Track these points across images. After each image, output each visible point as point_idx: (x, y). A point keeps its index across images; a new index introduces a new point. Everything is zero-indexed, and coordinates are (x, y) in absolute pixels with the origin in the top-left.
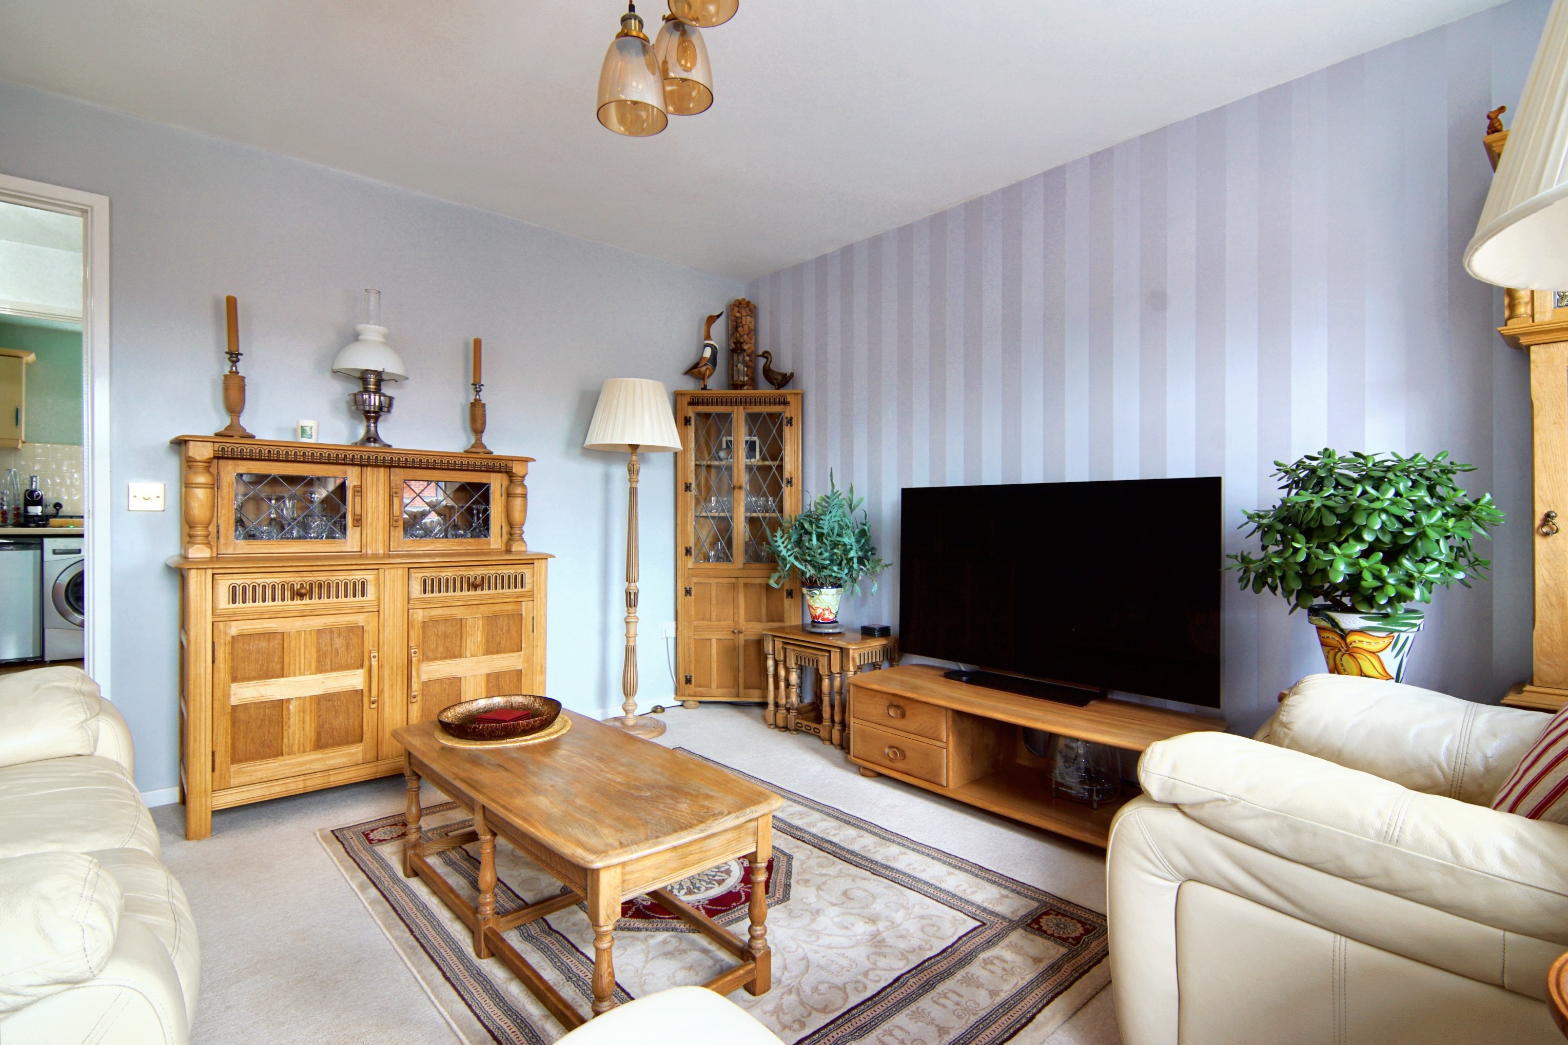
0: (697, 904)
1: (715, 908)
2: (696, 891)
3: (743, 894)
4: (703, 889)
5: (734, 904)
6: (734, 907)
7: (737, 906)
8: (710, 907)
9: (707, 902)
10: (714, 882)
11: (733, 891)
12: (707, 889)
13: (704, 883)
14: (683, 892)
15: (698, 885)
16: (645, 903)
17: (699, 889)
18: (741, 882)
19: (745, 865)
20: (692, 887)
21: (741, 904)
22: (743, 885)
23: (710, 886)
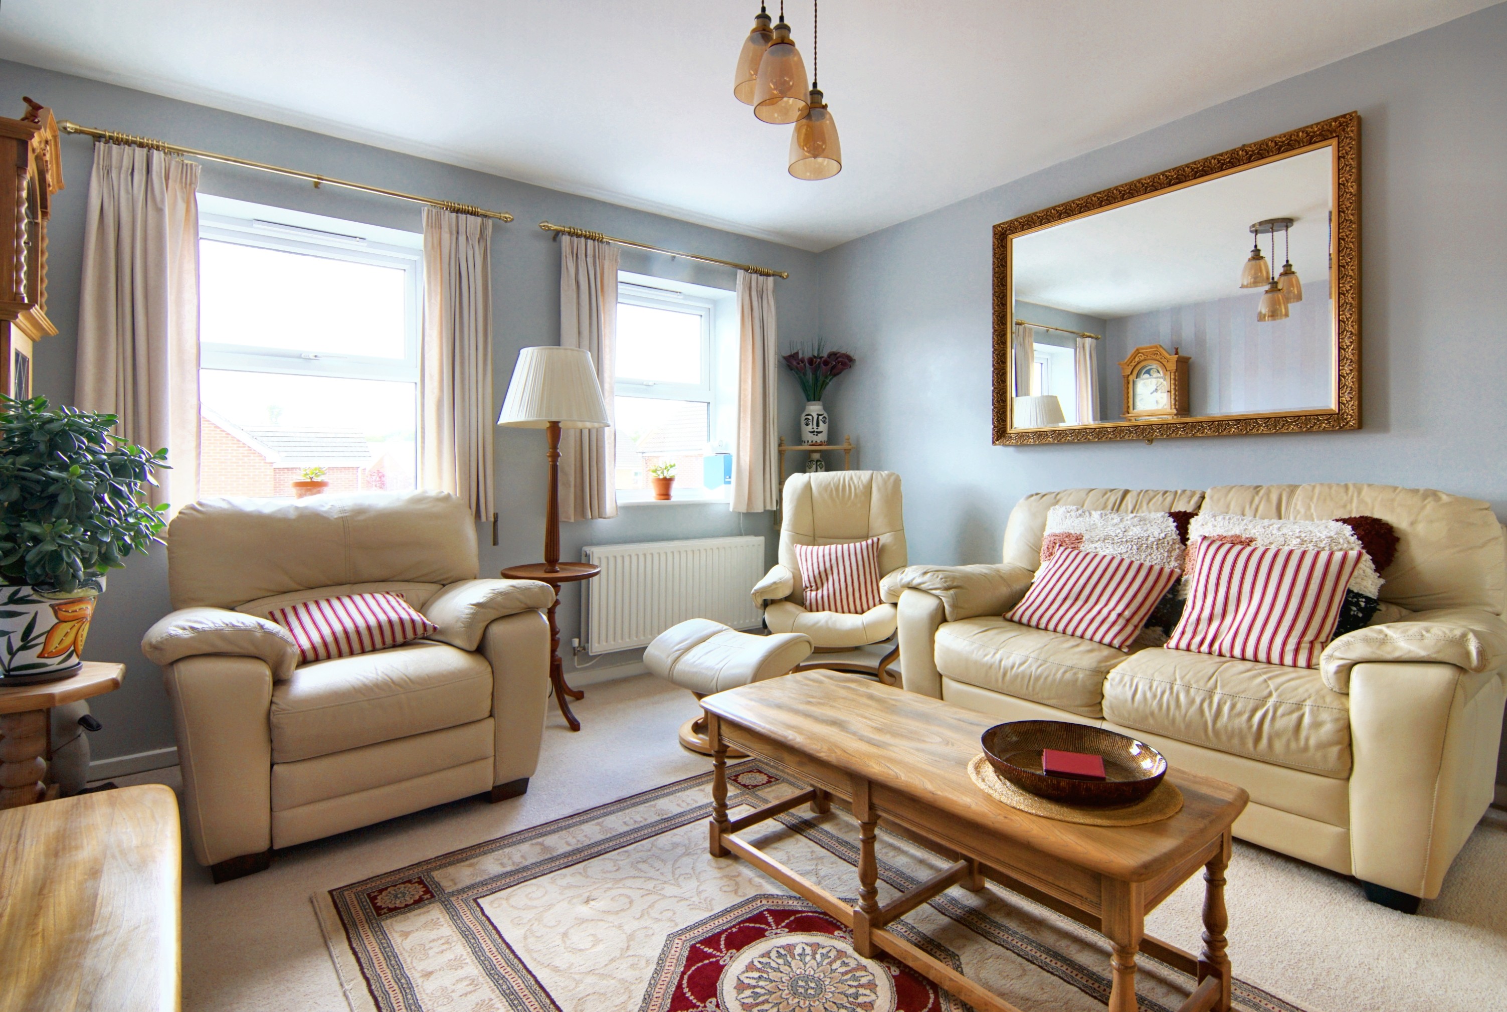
0: (779, 931)
1: (757, 925)
2: (782, 951)
3: (722, 946)
4: (773, 955)
5: (734, 930)
6: (734, 926)
7: (731, 928)
8: (763, 926)
9: (767, 933)
10: (759, 966)
11: (734, 951)
12: (767, 954)
13: (773, 964)
14: (798, 950)
15: (781, 961)
16: (842, 934)
17: (780, 955)
18: (724, 966)
19: (714, 1000)
20: (789, 959)
21: (726, 930)
22: (721, 963)
23: (765, 960)
